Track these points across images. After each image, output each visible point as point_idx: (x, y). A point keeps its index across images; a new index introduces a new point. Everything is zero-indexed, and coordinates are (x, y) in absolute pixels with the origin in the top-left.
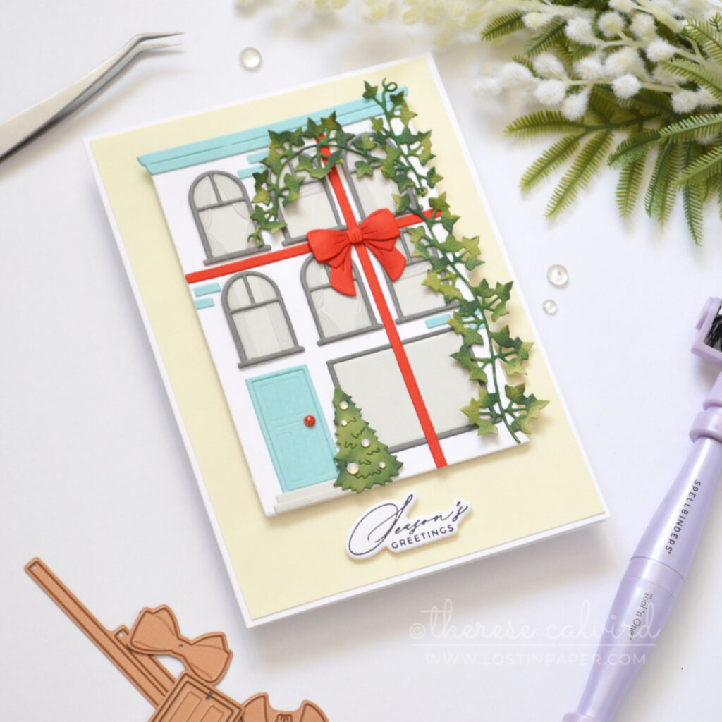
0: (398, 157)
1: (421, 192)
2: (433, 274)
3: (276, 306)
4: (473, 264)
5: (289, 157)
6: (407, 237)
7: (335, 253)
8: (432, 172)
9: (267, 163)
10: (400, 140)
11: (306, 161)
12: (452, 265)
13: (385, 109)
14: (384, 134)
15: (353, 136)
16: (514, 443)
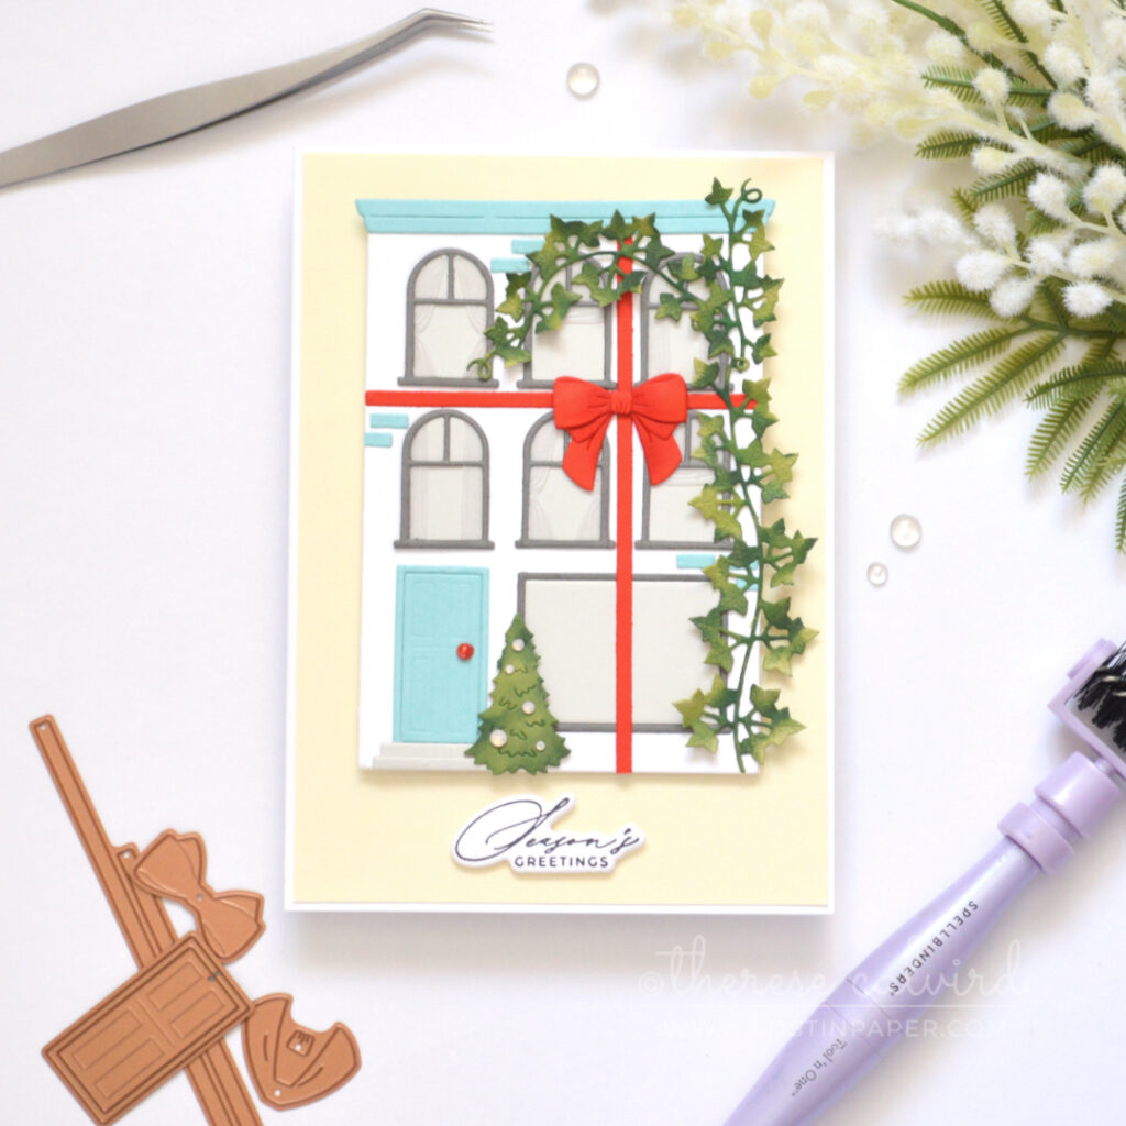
0: (726, 303)
1: (739, 364)
2: (711, 492)
3: (477, 473)
4: (773, 495)
5: (571, 258)
6: (695, 426)
7: (583, 421)
8: (764, 341)
9: (537, 259)
10: (737, 279)
11: (592, 272)
12: (745, 486)
13: (731, 227)
14: (717, 263)
15: (673, 253)
16: (735, 769)
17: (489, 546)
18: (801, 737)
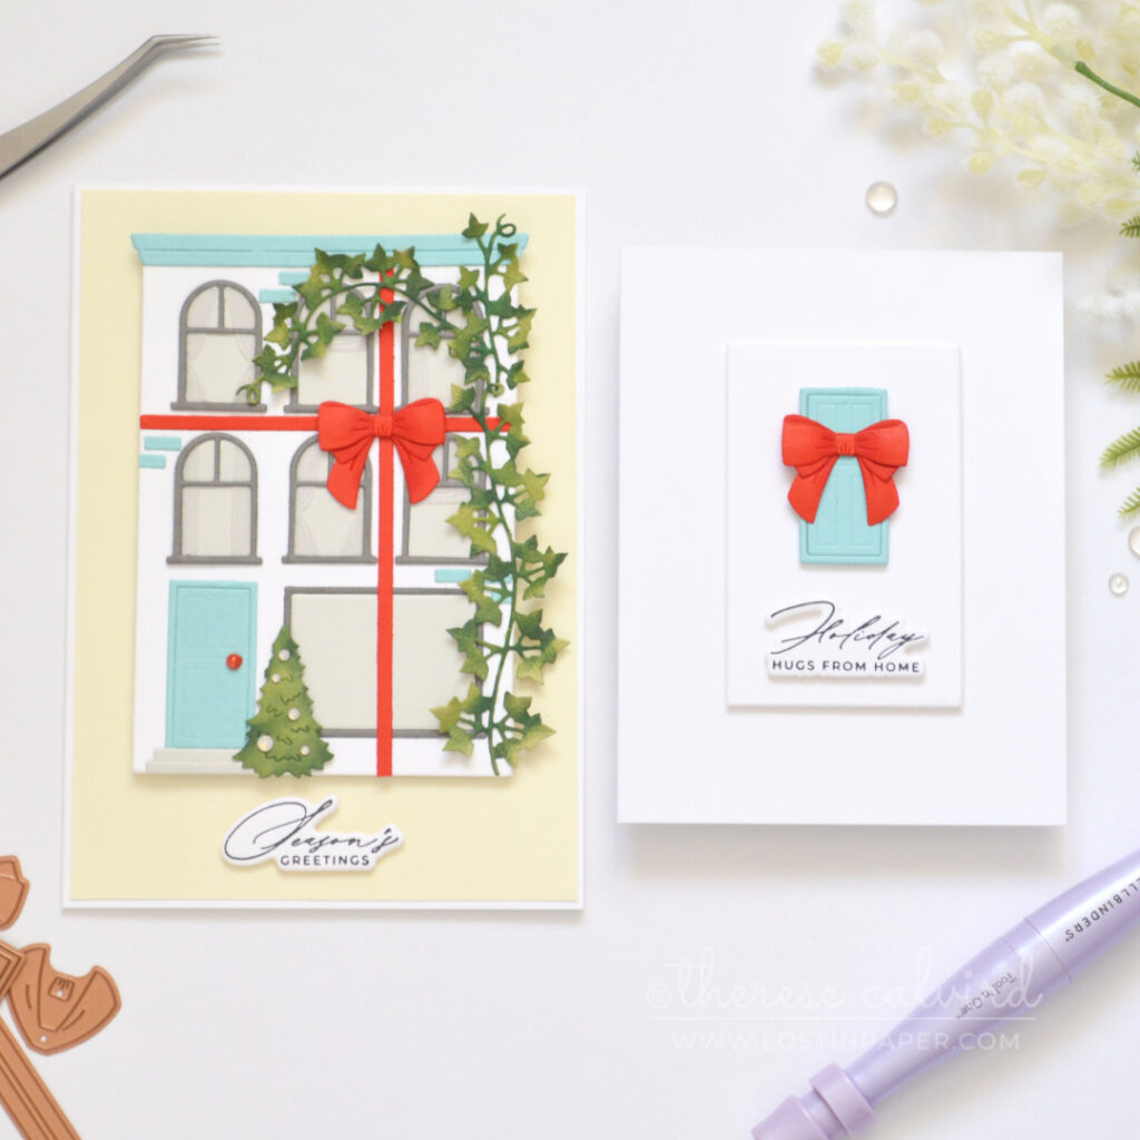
0: (482, 332)
1: (495, 390)
2: (467, 510)
3: (246, 492)
4: (527, 512)
5: (336, 288)
6: (453, 448)
7: (349, 442)
8: (518, 367)
9: (303, 290)
10: (492, 308)
11: (356, 302)
12: (499, 503)
13: (487, 259)
14: (474, 293)
15: (432, 284)
16: (490, 772)
17: (257, 562)
18: (551, 741)
